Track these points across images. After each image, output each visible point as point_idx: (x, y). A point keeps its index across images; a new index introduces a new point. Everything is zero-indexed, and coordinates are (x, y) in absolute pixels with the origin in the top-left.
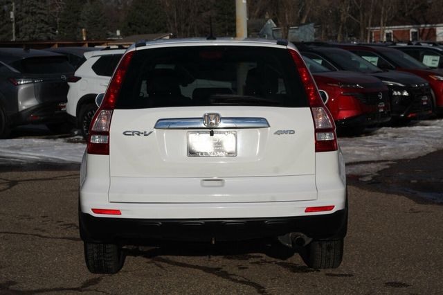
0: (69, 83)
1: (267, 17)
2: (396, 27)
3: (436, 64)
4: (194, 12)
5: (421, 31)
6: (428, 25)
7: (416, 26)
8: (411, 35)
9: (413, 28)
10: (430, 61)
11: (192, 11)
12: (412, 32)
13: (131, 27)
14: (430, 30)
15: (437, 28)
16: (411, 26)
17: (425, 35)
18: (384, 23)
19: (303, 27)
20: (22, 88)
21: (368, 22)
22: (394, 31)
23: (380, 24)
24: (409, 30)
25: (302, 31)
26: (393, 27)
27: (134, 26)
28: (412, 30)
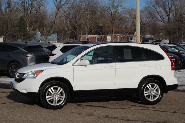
0: (49, 56)
1: (37, 30)
2: (91, 36)
5: (101, 38)
6: (104, 35)
7: (99, 35)
8: (97, 39)
9: (98, 36)
11: (9, 27)
14: (104, 37)
15: (107, 36)
16: (96, 35)
17: (102, 39)
18: (87, 34)
20: (29, 58)
21: (81, 33)
22: (90, 37)
23: (85, 34)
25: (52, 36)
26: (90, 36)
28: (97, 37)
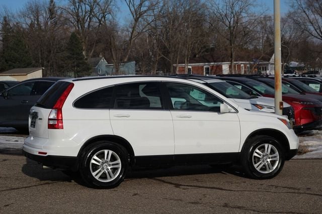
1: (101, 56)
2: (194, 64)
3: (318, 90)
4: (53, 52)
5: (211, 68)
6: (216, 63)
7: (207, 63)
8: (204, 70)
10: (315, 87)
11: (52, 52)
12: (206, 68)
13: (7, 63)
14: (217, 66)
15: (223, 65)
18: (187, 61)
19: (127, 64)
21: (176, 61)
22: (192, 67)
23: (185, 62)
24: (203, 67)
25: (126, 67)
26: (192, 64)
27: (10, 62)
